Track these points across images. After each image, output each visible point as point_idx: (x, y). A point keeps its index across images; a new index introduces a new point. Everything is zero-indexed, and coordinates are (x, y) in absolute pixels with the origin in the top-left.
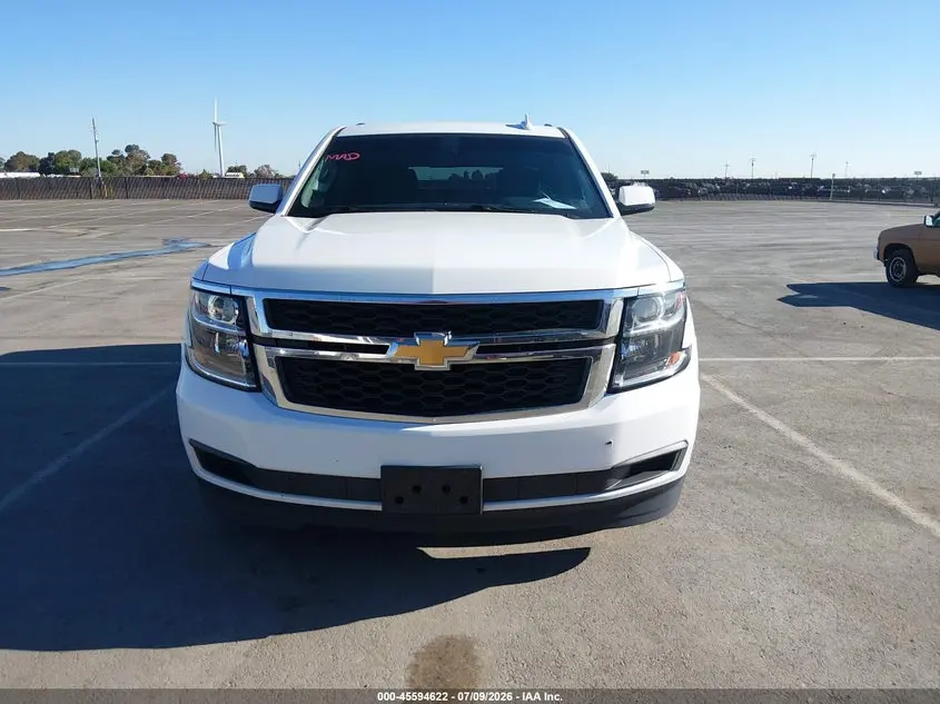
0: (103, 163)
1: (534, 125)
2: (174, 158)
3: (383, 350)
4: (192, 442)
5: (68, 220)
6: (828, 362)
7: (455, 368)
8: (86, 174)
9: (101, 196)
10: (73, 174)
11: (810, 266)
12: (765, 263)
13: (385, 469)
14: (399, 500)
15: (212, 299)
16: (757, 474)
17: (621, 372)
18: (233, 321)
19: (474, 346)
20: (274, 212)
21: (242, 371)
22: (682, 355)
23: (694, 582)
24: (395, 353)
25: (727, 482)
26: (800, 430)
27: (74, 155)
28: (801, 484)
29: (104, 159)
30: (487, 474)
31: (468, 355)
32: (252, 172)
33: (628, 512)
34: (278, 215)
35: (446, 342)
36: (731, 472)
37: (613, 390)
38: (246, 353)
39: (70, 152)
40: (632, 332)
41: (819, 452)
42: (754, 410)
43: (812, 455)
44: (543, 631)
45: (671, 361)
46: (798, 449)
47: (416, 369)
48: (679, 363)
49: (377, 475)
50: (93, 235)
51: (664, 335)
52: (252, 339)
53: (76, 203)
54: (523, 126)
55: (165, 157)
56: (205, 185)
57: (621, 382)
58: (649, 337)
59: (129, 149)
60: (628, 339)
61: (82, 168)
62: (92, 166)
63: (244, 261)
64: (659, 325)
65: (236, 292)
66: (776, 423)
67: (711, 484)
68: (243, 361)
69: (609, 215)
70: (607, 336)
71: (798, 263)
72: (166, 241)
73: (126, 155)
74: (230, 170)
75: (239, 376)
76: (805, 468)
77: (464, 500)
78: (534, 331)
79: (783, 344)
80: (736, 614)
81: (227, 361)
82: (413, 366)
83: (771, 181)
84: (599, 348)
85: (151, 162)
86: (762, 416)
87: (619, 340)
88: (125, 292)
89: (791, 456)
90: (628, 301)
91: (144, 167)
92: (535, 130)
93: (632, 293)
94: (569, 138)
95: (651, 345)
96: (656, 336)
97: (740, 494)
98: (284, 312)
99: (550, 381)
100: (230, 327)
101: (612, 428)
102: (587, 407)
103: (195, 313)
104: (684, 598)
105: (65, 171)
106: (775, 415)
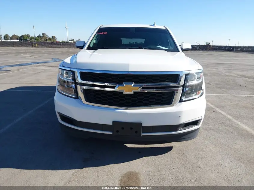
0: (36, 38)
1: (156, 25)
2: (55, 37)
3: (114, 87)
4: (59, 113)
5: (27, 53)
6: (237, 96)
7: (135, 93)
8: (31, 41)
9: (35, 47)
10: (28, 40)
11: (230, 69)
12: (217, 68)
13: (114, 122)
14: (118, 131)
15: (65, 71)
16: (218, 127)
17: (184, 96)
18: (71, 78)
19: (141, 87)
20: (82, 49)
21: (73, 93)
22: (201, 91)
23: (202, 158)
24: (117, 89)
25: (210, 129)
26: (230, 115)
27: (28, 36)
28: (231, 130)
29: (36, 37)
30: (144, 125)
31: (139, 89)
32: (76, 41)
33: (184, 137)
34: (83, 49)
35: (133, 86)
36: (211, 126)
37: (181, 101)
38: (74, 88)
39: (27, 35)
40: (188, 84)
41: (236, 121)
42: (217, 109)
43: (234, 122)
44: (159, 171)
45: (198, 93)
46: (230, 120)
47: (123, 93)
48: (200, 94)
49: (111, 124)
50: (33, 57)
51: (196, 86)
52: (76, 83)
53: (29, 48)
54: (153, 25)
55: (53, 37)
56: (63, 44)
57: (184, 99)
58: (192, 86)
59: (43, 34)
60: (186, 86)
61: (31, 39)
62: (33, 39)
63: (74, 61)
64: (195, 82)
65: (72, 70)
66: (223, 113)
67: (206, 130)
68: (73, 90)
69: (178, 51)
70: (180, 85)
71: (226, 68)
72: (52, 59)
73: (42, 36)
74: (70, 40)
75: (72, 94)
76: (232, 126)
77: (136, 132)
78: (159, 83)
79: (224, 91)
80: (215, 168)
81: (69, 90)
82: (122, 92)
83: (218, 46)
84: (178, 88)
85: (49, 38)
86: (219, 110)
87: (184, 86)
88: (41, 72)
89: (228, 122)
90: (187, 75)
91: (47, 39)
92: (157, 27)
93: (188, 72)
94: (167, 29)
95: (192, 88)
96: (194, 86)
97: (214, 133)
98: (85, 75)
99: (163, 98)
100: (70, 80)
101: (181, 112)
102: (173, 106)
103: (60, 76)
104: (200, 163)
105: (26, 40)
106: (223, 111)
